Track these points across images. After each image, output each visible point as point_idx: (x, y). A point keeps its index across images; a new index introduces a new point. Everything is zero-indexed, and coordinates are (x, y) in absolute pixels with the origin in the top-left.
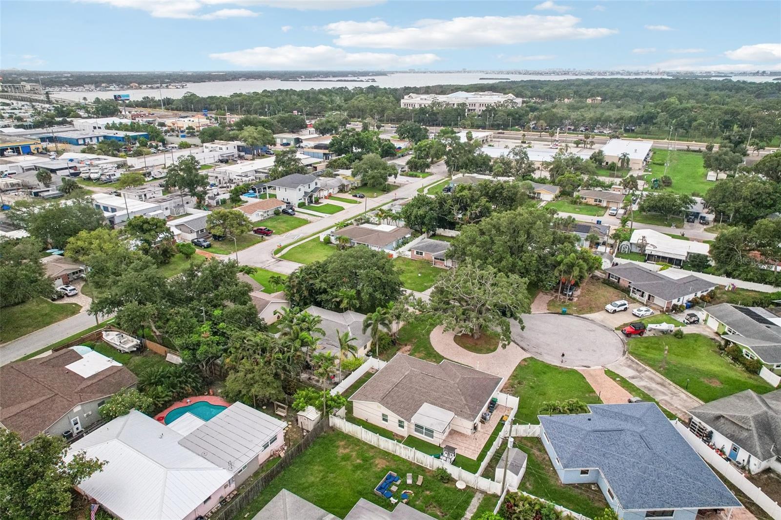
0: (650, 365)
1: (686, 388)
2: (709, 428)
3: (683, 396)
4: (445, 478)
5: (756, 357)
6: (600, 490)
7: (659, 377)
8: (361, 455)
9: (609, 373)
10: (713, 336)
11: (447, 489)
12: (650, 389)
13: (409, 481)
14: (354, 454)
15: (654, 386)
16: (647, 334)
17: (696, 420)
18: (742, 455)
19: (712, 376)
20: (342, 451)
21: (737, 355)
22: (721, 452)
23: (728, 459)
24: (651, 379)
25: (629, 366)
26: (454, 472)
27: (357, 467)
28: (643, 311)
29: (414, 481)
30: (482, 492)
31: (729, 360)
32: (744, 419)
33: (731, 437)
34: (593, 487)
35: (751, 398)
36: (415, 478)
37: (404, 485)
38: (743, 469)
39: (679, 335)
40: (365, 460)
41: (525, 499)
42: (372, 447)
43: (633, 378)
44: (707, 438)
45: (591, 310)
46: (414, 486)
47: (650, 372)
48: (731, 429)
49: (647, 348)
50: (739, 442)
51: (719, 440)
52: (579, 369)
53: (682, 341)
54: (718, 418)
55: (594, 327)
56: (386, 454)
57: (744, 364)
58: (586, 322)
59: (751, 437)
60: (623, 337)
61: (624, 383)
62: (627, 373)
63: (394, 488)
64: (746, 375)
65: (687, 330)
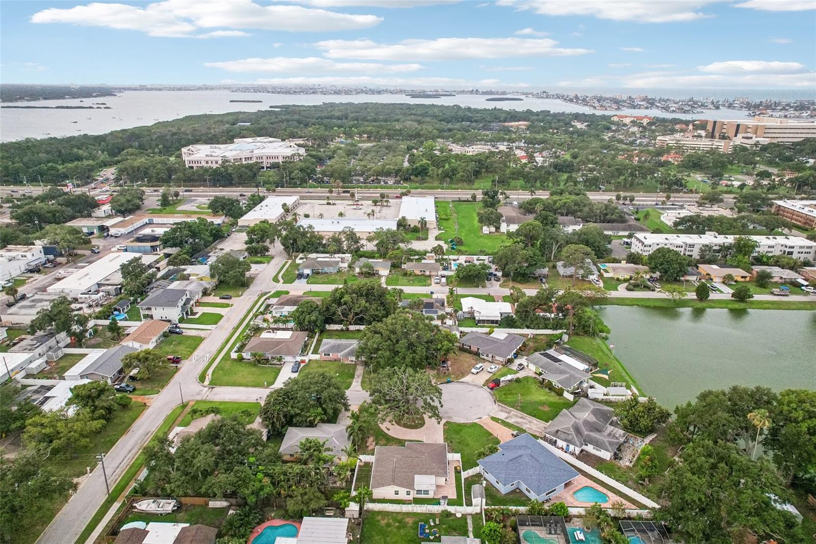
0: (512, 407)
1: (535, 416)
2: (555, 439)
3: (535, 421)
4: (448, 514)
5: (560, 386)
6: (521, 491)
7: (520, 413)
8: (395, 520)
9: (493, 419)
10: (534, 376)
11: (452, 520)
12: (518, 423)
13: (432, 524)
14: (391, 521)
15: (519, 420)
16: (502, 384)
17: (548, 436)
18: (572, 448)
19: (543, 404)
20: (383, 522)
21: (550, 387)
22: (562, 449)
23: (566, 452)
24: (516, 416)
25: (502, 411)
26: (452, 509)
27: (398, 528)
28: (494, 368)
29: (435, 523)
30: (469, 514)
31: (547, 390)
32: (568, 429)
33: (565, 440)
34: (518, 491)
35: (566, 414)
36: (434, 521)
37: (431, 527)
38: (573, 454)
39: (518, 381)
40: (399, 522)
41: (494, 510)
42: (398, 513)
43: (507, 418)
44: (554, 443)
45: (463, 375)
46: (436, 526)
47: (514, 412)
48: (563, 436)
49: (505, 394)
50: (569, 442)
51: (561, 443)
52: (477, 421)
53: (521, 384)
54: (558, 431)
55: (471, 388)
56: (408, 514)
57: (555, 392)
58: (465, 385)
59: (573, 437)
60: (489, 390)
61: (504, 423)
62: (502, 416)
63: (427, 531)
64: (558, 397)
65: (521, 375)
